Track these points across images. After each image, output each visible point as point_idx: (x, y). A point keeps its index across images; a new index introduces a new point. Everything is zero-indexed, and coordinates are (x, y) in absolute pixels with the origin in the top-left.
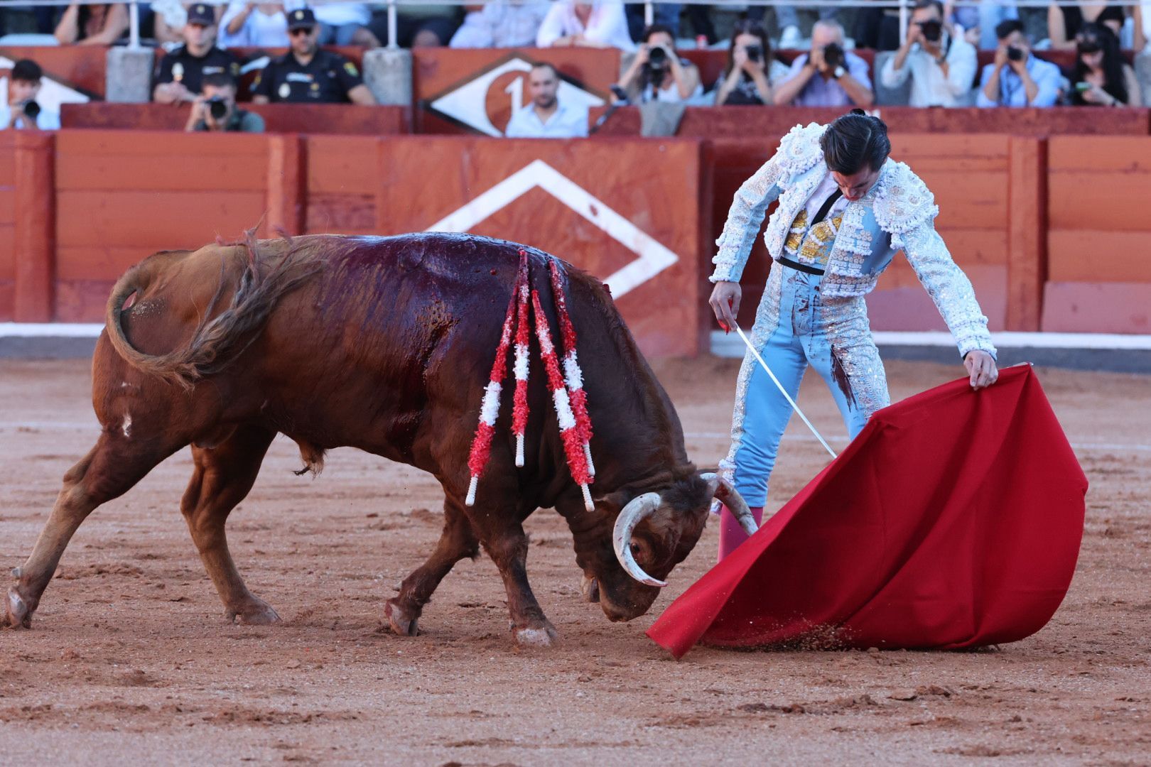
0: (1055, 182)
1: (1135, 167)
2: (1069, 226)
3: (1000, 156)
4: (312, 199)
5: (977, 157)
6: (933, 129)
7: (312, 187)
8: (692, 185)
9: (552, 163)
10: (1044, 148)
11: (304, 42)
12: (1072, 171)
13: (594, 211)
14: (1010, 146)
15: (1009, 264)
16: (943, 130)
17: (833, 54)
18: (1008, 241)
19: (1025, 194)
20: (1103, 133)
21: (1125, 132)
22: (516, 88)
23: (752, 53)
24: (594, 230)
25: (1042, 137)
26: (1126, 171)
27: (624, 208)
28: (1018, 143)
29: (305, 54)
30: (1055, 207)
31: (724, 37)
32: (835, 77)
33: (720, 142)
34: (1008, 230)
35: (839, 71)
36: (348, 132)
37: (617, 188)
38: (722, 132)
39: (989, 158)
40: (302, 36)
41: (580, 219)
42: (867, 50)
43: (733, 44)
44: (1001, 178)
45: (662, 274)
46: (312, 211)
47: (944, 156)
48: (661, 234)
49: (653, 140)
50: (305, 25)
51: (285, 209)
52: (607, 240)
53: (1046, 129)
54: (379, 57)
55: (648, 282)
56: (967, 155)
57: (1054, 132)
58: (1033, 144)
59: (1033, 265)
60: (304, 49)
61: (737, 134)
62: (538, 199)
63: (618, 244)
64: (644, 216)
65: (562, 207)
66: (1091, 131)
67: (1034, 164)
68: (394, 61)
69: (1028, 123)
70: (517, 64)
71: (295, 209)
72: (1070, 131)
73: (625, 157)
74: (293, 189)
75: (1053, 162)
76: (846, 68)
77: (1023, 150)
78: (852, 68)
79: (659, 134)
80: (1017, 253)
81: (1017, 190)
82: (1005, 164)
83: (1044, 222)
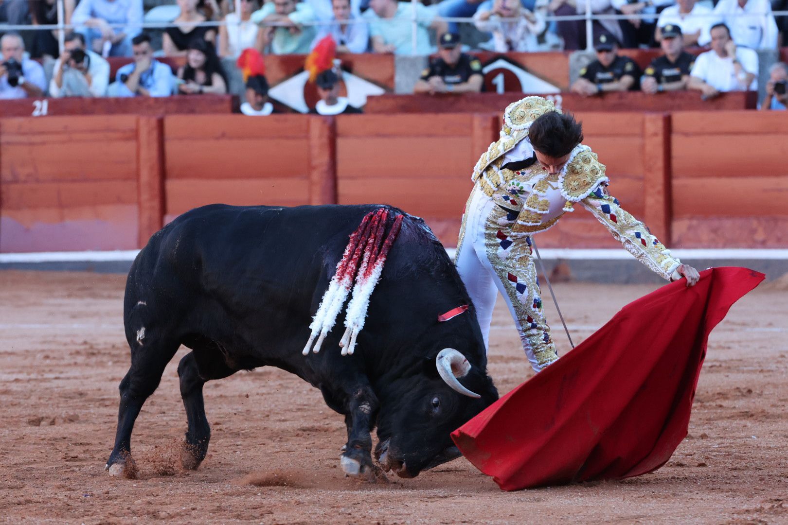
1: (223, 136)
2: (178, 176)
3: (131, 130)
5: (114, 131)
10: (161, 124)
12: (180, 139)
14: (137, 123)
15: (139, 204)
16: (91, 112)
18: (138, 188)
19: (149, 153)
20: (201, 113)
21: (216, 112)
25: (159, 116)
26: (217, 138)
28: (143, 121)
30: (170, 164)
34: (138, 180)
39: (124, 131)
44: (131, 146)
47: (92, 131)
53: (162, 111)
56: (108, 129)
57: (167, 112)
58: (153, 121)
59: (156, 204)
66: (192, 111)
67: (155, 134)
69: (149, 107)
72: (179, 111)
75: (168, 133)
77: (146, 124)
80: (145, 197)
81: (144, 153)
82: (135, 135)
83: (163, 174)
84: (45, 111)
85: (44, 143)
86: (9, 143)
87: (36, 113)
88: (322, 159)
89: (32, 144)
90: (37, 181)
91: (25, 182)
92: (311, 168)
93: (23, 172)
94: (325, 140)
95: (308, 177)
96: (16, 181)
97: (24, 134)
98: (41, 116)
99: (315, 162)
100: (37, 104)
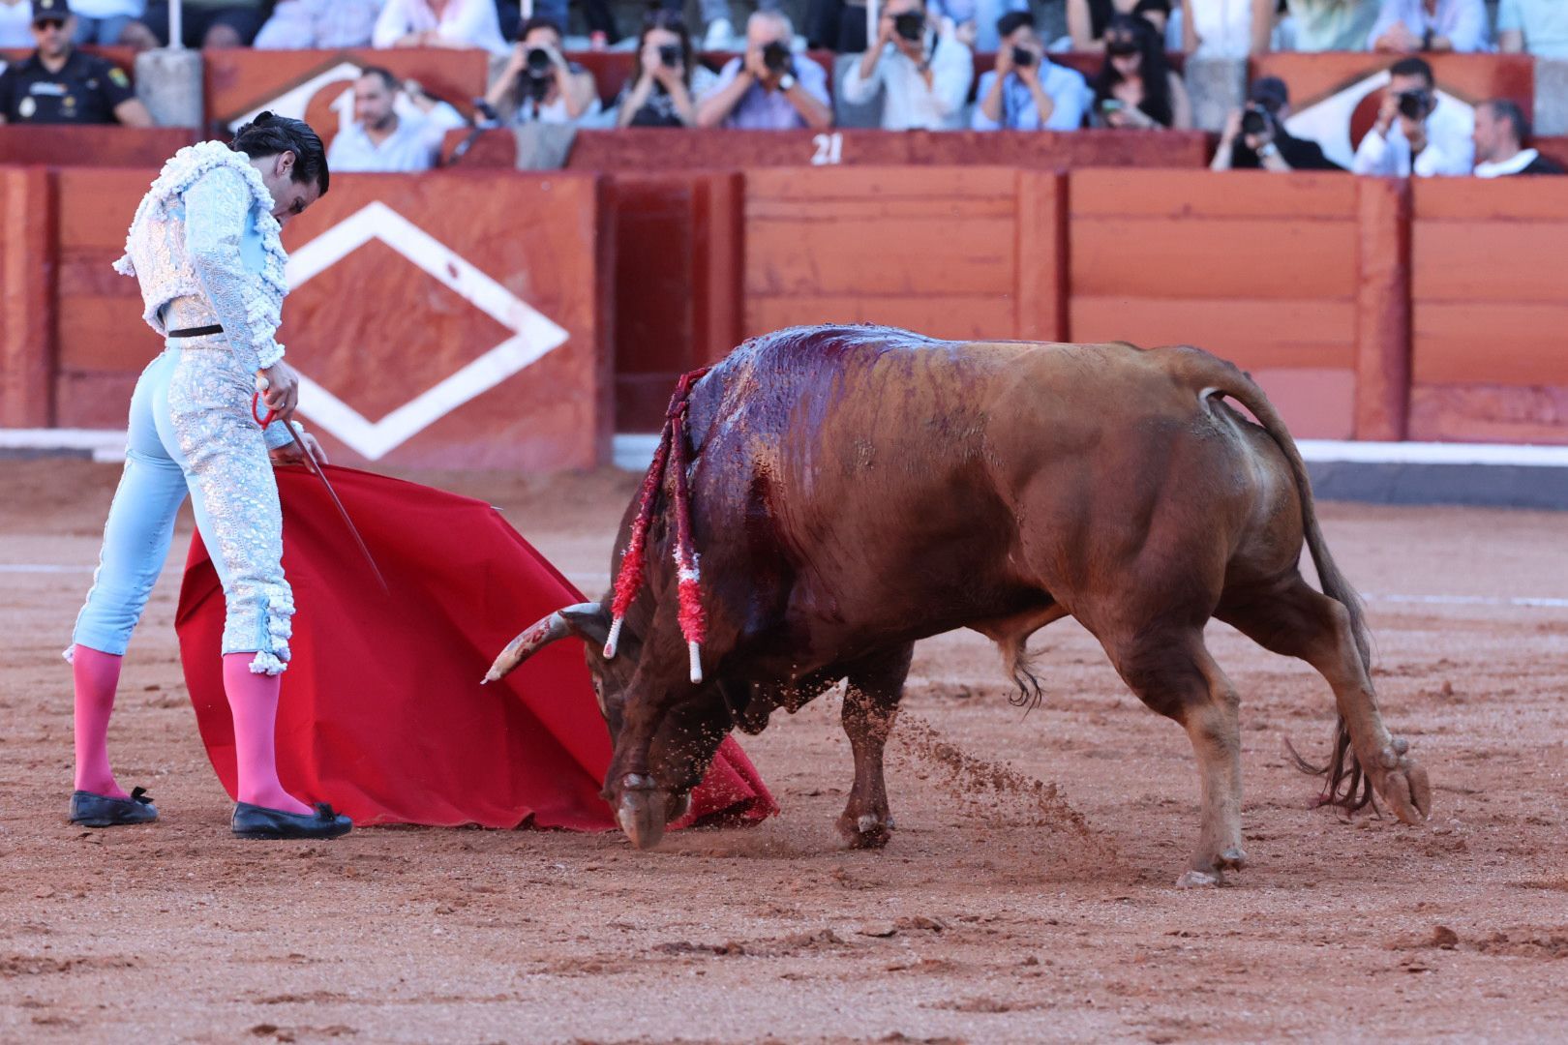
0: (1078, 231)
1: (1187, 212)
2: (1098, 291)
3: (1004, 197)
4: (65, 255)
5: (972, 198)
6: (914, 159)
7: (66, 238)
8: (586, 235)
9: (395, 206)
10: (1063, 185)
11: (53, 39)
12: (1101, 217)
13: (453, 272)
14: (1017, 183)
16: (927, 161)
17: (776, 55)
18: (1015, 312)
19: (1040, 246)
20: (1145, 165)
21: (1172, 164)
22: (345, 103)
23: (667, 56)
24: (454, 297)
25: (1060, 170)
26: (1174, 217)
27: (494, 268)
28: (1028, 178)
29: (55, 56)
30: (1079, 265)
31: (629, 34)
32: (782, 89)
33: (624, 177)
34: (1015, 296)
35: (787, 81)
36: (115, 163)
37: (485, 240)
38: (627, 164)
39: (990, 199)
40: (51, 31)
41: (434, 283)
42: (824, 52)
43: (642, 43)
44: (1006, 226)
45: (547, 357)
46: (66, 272)
47: (929, 197)
48: (546, 302)
49: (533, 175)
50: (56, 15)
51: (29, 268)
52: (471, 311)
53: (1066, 160)
54: (157, 62)
55: (528, 368)
56: (959, 195)
57: (1077, 163)
58: (1049, 180)
60: (53, 48)
61: (649, 167)
62: (376, 255)
63: (486, 318)
64: (521, 278)
65: (409, 267)
66: (1126, 162)
67: (1050, 207)
68: (179, 67)
69: (1042, 151)
70: (348, 71)
71: (42, 269)
72: (1098, 162)
73: (494, 199)
74: (40, 242)
75: (1077, 205)
76: (794, 74)
77: (1035, 188)
78: (803, 76)
79: (540, 166)
80: (1027, 329)
81: (1028, 243)
82: (1011, 208)
83: (1065, 286)
84: (836, 156)
85: (832, 219)
86: (763, 218)
87: (819, 159)
88: (1383, 261)
89: (808, 220)
90: (818, 293)
91: (794, 294)
92: (1362, 279)
93: (789, 276)
94: (1390, 225)
95: (1354, 299)
96: (775, 292)
97: (794, 200)
98: (829, 166)
99: (1369, 269)
100: (822, 140)
